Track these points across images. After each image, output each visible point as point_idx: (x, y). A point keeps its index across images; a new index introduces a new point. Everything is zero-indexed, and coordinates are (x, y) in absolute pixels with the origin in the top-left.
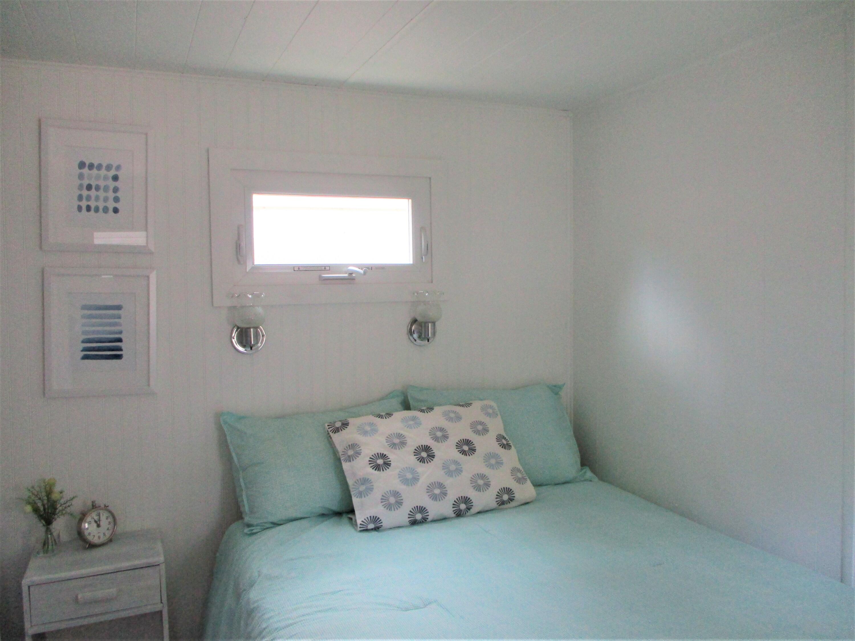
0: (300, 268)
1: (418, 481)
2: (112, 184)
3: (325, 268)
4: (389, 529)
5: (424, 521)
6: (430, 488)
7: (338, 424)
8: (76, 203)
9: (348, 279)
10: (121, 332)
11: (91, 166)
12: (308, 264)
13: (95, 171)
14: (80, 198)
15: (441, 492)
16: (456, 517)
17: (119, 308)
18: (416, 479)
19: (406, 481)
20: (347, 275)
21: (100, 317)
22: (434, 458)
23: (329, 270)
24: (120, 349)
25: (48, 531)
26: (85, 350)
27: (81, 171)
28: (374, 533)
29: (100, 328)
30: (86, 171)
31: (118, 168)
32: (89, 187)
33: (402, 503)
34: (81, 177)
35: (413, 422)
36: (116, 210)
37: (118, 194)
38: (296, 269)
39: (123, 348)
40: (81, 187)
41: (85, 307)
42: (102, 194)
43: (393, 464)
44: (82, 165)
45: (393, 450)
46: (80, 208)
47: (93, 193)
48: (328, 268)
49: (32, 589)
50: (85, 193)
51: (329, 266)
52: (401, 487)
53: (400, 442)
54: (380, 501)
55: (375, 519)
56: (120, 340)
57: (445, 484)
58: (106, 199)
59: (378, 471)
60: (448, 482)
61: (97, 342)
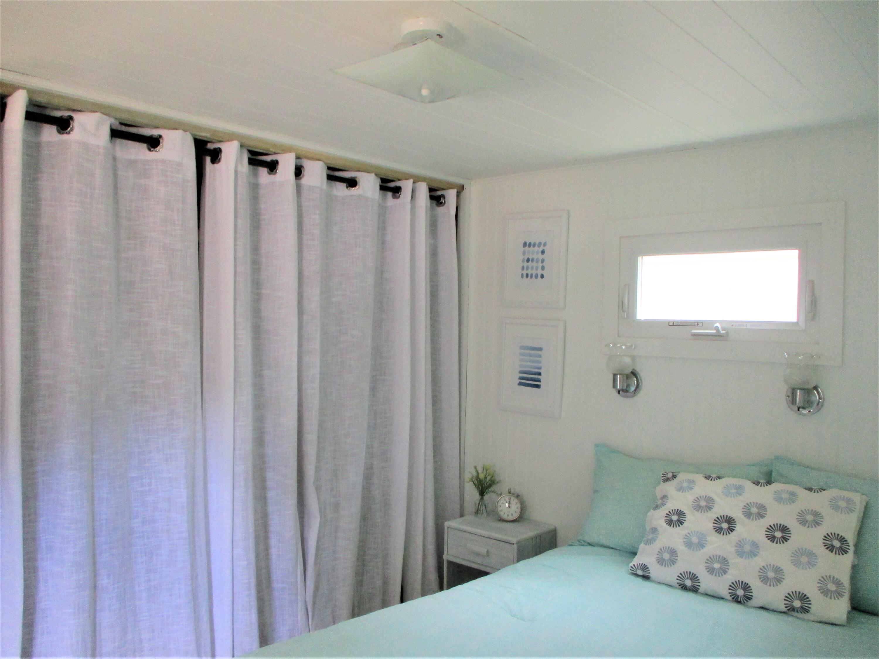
0: (674, 323)
1: (702, 548)
2: (540, 256)
3: (697, 324)
4: (658, 583)
5: (694, 590)
6: (710, 560)
7: (670, 475)
8: (520, 272)
9: (716, 336)
10: (540, 368)
11: (530, 245)
12: (682, 320)
13: (531, 248)
14: (523, 268)
15: (721, 568)
16: (732, 601)
17: (540, 349)
18: (701, 545)
19: (689, 544)
20: (714, 331)
21: (530, 355)
22: (732, 532)
23: (702, 326)
24: (539, 381)
25: (482, 498)
26: (521, 378)
27: (524, 249)
28: (640, 580)
29: (528, 364)
30: (527, 248)
31: (545, 245)
32: (528, 260)
33: (676, 563)
34: (524, 253)
35: (736, 491)
36: (542, 276)
37: (544, 264)
38: (671, 324)
39: (541, 380)
40: (523, 261)
41: (522, 348)
42: (535, 264)
43: (686, 524)
44: (525, 244)
45: (695, 511)
46: (522, 276)
47: (530, 264)
48: (700, 324)
49: (449, 530)
50: (526, 264)
51: (702, 322)
52: (681, 548)
53: (706, 506)
54: (657, 552)
55: (644, 568)
56: (540, 374)
57: (730, 562)
58: (537, 269)
59: (669, 525)
60: (735, 561)
61: (527, 374)
